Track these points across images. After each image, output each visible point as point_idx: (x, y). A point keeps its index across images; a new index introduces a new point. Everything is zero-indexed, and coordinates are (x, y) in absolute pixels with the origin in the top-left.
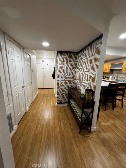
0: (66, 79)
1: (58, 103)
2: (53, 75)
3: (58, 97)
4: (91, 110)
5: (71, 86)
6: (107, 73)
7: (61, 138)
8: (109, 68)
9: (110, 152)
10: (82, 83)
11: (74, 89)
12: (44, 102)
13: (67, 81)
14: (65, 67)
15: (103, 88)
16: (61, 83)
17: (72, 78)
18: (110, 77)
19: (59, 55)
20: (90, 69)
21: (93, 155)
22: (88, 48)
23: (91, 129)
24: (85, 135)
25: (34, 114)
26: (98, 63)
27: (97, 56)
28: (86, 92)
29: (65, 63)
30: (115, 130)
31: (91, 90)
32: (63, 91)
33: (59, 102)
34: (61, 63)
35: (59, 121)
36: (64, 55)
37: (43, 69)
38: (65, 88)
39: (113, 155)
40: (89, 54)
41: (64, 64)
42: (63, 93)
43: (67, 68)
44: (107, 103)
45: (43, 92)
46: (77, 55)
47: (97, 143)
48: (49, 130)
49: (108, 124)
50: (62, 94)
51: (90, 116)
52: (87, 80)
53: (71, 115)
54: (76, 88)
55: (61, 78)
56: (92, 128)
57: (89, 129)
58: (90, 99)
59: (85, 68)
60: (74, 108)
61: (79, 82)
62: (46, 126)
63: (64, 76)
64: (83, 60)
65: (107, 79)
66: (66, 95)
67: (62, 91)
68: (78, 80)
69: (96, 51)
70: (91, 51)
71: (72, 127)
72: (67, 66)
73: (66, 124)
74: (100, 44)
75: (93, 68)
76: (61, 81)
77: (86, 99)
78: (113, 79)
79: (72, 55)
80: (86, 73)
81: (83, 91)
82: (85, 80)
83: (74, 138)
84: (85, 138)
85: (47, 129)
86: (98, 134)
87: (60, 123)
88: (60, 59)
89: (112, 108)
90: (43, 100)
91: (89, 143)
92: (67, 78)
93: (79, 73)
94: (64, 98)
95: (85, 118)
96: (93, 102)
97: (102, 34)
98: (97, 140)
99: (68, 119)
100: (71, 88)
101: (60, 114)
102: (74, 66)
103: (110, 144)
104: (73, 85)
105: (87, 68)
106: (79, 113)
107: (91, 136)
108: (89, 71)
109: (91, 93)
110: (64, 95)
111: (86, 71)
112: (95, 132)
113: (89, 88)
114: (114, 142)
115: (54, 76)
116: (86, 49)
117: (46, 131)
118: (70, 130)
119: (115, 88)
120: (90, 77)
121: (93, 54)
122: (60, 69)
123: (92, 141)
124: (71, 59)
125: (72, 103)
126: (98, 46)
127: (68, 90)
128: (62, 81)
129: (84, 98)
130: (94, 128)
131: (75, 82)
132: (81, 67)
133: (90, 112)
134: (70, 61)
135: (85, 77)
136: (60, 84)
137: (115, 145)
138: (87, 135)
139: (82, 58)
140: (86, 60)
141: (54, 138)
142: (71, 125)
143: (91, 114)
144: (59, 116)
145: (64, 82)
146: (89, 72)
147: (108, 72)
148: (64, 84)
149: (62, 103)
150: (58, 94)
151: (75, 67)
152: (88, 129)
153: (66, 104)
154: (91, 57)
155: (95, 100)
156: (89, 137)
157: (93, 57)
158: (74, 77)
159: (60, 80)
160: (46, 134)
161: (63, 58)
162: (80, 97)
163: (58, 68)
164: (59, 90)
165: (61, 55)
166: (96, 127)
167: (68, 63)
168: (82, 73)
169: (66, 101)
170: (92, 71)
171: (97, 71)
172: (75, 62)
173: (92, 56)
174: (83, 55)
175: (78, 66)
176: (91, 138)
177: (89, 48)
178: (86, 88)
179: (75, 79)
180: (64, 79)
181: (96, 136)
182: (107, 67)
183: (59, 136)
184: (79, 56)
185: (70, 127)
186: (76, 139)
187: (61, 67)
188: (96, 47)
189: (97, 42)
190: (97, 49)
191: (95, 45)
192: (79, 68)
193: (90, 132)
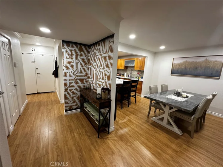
0: (77, 78)
1: (66, 111)
2: (54, 72)
3: (66, 103)
4: (108, 109)
5: (84, 86)
6: (122, 70)
7: (77, 150)
8: (124, 65)
9: (126, 144)
10: (97, 82)
11: (88, 90)
12: (42, 113)
13: (78, 81)
14: (75, 63)
15: (118, 86)
16: (70, 83)
17: (85, 76)
18: (125, 74)
19: (65, 46)
20: (105, 67)
21: (112, 152)
22: (101, 43)
23: (110, 130)
24: (104, 138)
25: (27, 134)
26: (112, 61)
27: (111, 54)
28: (102, 91)
29: (74, 57)
30: (130, 124)
31: (107, 89)
32: (73, 93)
33: (68, 108)
34: (68, 57)
35: (72, 131)
36: (72, 47)
37: (35, 62)
38: (76, 89)
39: (129, 145)
40: (103, 50)
41: (72, 59)
42: (74, 95)
43: (77, 64)
44: (123, 102)
45: (36, 99)
46: (89, 48)
47: (115, 140)
48: (58, 146)
49: (125, 121)
50: (73, 98)
51: (108, 116)
52: (103, 79)
53: (86, 122)
54: (90, 88)
55: (70, 76)
56: (110, 128)
57: (108, 130)
58: (107, 98)
59: (99, 64)
60: (90, 111)
61: (94, 80)
62: (53, 144)
63: (73, 74)
64: (97, 56)
65: (122, 76)
66: (78, 98)
67: (71, 94)
68: (92, 79)
69: (109, 49)
70: (105, 48)
71: (89, 134)
72: (77, 62)
73: (81, 133)
74: (112, 43)
75: (107, 66)
76: (70, 80)
77: (103, 98)
78: (128, 76)
79: (83, 47)
80: (101, 70)
81: (99, 91)
82: (100, 79)
83: (92, 144)
84: (104, 140)
85: (55, 147)
86: (116, 133)
87: (73, 135)
88: (66, 51)
89: (128, 105)
90: (39, 111)
91: (109, 143)
92: (77, 76)
93: (93, 70)
94: (75, 102)
95: (103, 119)
96: (110, 101)
97: (114, 34)
98: (115, 138)
99: (83, 126)
100: (84, 88)
101: (72, 124)
102: (86, 61)
103: (126, 138)
104: (86, 84)
105: (101, 65)
106: (96, 116)
107: (110, 136)
108: (104, 68)
109: (107, 92)
110: (75, 98)
111: (101, 69)
112: (113, 131)
113: (105, 87)
114: (129, 135)
115: (56, 74)
116: (100, 43)
117: (54, 150)
118: (86, 137)
119: (129, 85)
120: (105, 74)
121: (106, 51)
122: (68, 65)
123: (111, 141)
124: (82, 53)
125: (87, 106)
126: (111, 44)
127: (81, 91)
128: (72, 80)
129: (101, 98)
130: (112, 128)
131: (89, 81)
132: (95, 64)
133: (107, 112)
134: (81, 55)
135: (100, 75)
136: (68, 85)
137: (130, 136)
138: (106, 137)
139: (95, 53)
140: (100, 57)
141: (67, 153)
142: (88, 132)
143: (108, 114)
144: (70, 127)
145: (73, 81)
146: (104, 70)
147: (123, 68)
148: (74, 84)
149: (72, 110)
150: (66, 98)
151: (88, 62)
152: (106, 131)
153: (79, 110)
154: (105, 54)
155: (111, 99)
156: (108, 138)
157: (107, 54)
158: (87, 75)
159: (68, 80)
160: (55, 153)
161: (71, 51)
162: (96, 97)
163: (65, 63)
164: (68, 93)
165: (68, 46)
166: (114, 127)
167: (78, 57)
168: (97, 71)
169: (78, 106)
170: (107, 69)
171: (111, 69)
172: (87, 57)
173: (106, 52)
174: (97, 51)
175: (92, 62)
176: (110, 138)
177: (103, 43)
178: (102, 87)
179: (89, 78)
180: (74, 77)
181: (114, 135)
182: (121, 63)
183: (74, 148)
184: (92, 50)
185: (87, 135)
186: (95, 144)
187: (69, 63)
188: (109, 45)
189: (110, 40)
190: (110, 47)
191: (108, 42)
192: (93, 64)
193: (109, 133)
